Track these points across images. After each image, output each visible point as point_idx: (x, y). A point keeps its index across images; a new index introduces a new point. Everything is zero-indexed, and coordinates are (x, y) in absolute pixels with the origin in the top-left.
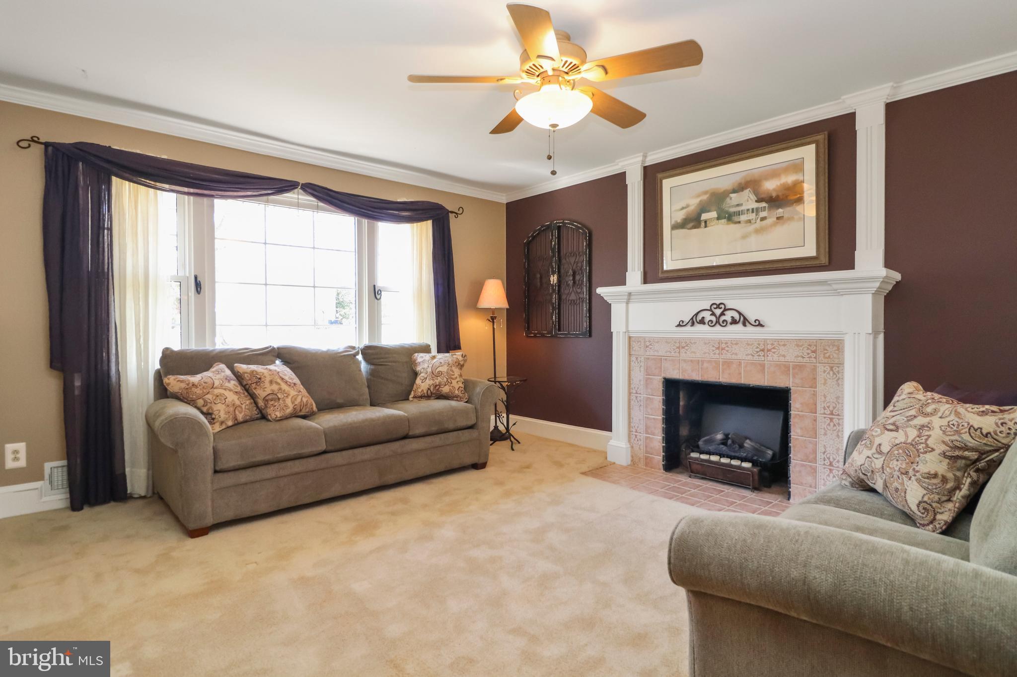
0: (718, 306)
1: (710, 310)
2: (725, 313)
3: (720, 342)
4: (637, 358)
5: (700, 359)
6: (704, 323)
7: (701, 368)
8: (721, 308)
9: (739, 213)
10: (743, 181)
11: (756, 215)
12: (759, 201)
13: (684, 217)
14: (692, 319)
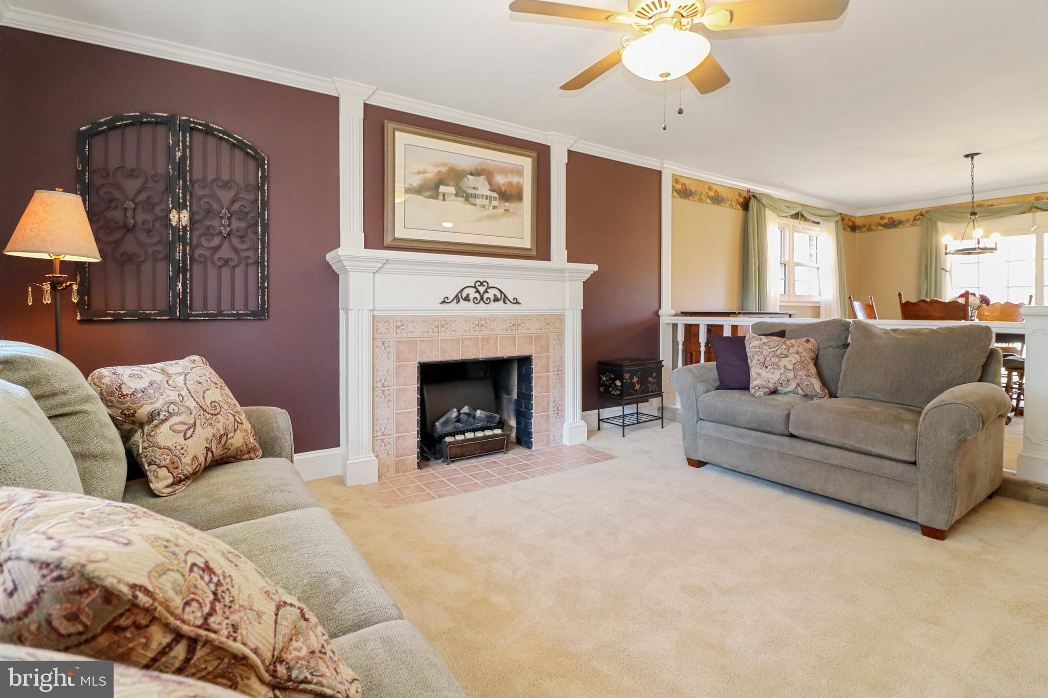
0: (482, 284)
1: (475, 287)
2: (488, 290)
3: (480, 319)
4: (383, 343)
5: (460, 337)
6: (469, 300)
7: (462, 346)
8: (484, 286)
9: (475, 196)
10: (479, 168)
11: (489, 202)
12: (492, 190)
13: (420, 183)
14: (457, 295)
